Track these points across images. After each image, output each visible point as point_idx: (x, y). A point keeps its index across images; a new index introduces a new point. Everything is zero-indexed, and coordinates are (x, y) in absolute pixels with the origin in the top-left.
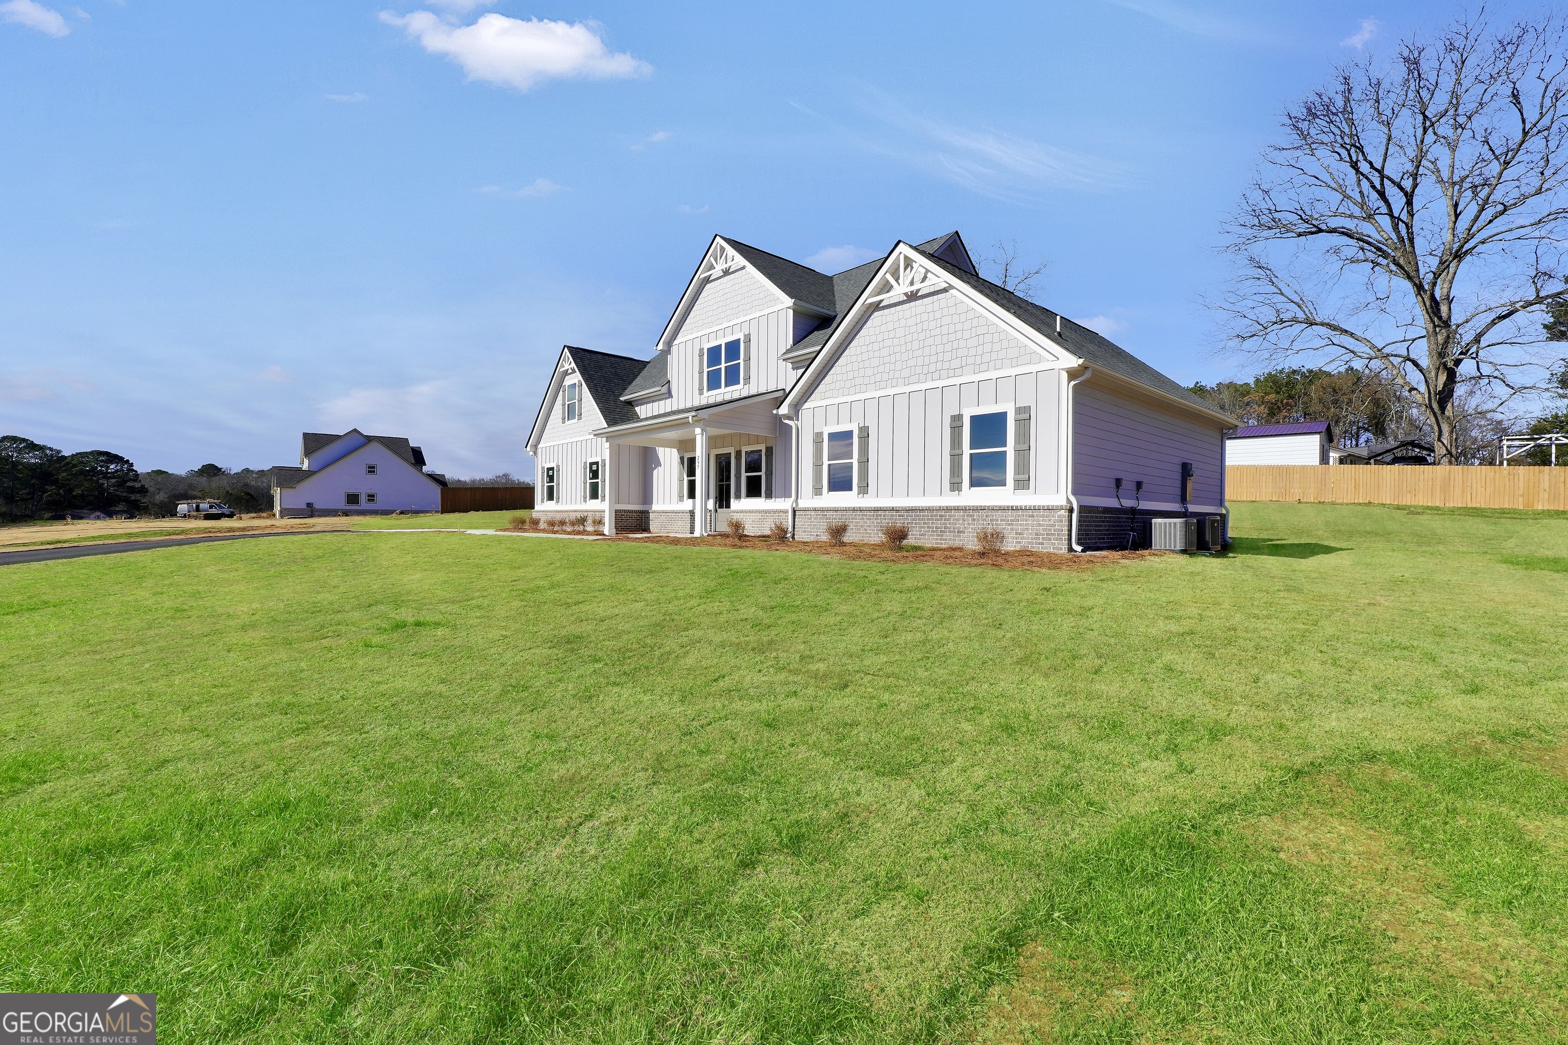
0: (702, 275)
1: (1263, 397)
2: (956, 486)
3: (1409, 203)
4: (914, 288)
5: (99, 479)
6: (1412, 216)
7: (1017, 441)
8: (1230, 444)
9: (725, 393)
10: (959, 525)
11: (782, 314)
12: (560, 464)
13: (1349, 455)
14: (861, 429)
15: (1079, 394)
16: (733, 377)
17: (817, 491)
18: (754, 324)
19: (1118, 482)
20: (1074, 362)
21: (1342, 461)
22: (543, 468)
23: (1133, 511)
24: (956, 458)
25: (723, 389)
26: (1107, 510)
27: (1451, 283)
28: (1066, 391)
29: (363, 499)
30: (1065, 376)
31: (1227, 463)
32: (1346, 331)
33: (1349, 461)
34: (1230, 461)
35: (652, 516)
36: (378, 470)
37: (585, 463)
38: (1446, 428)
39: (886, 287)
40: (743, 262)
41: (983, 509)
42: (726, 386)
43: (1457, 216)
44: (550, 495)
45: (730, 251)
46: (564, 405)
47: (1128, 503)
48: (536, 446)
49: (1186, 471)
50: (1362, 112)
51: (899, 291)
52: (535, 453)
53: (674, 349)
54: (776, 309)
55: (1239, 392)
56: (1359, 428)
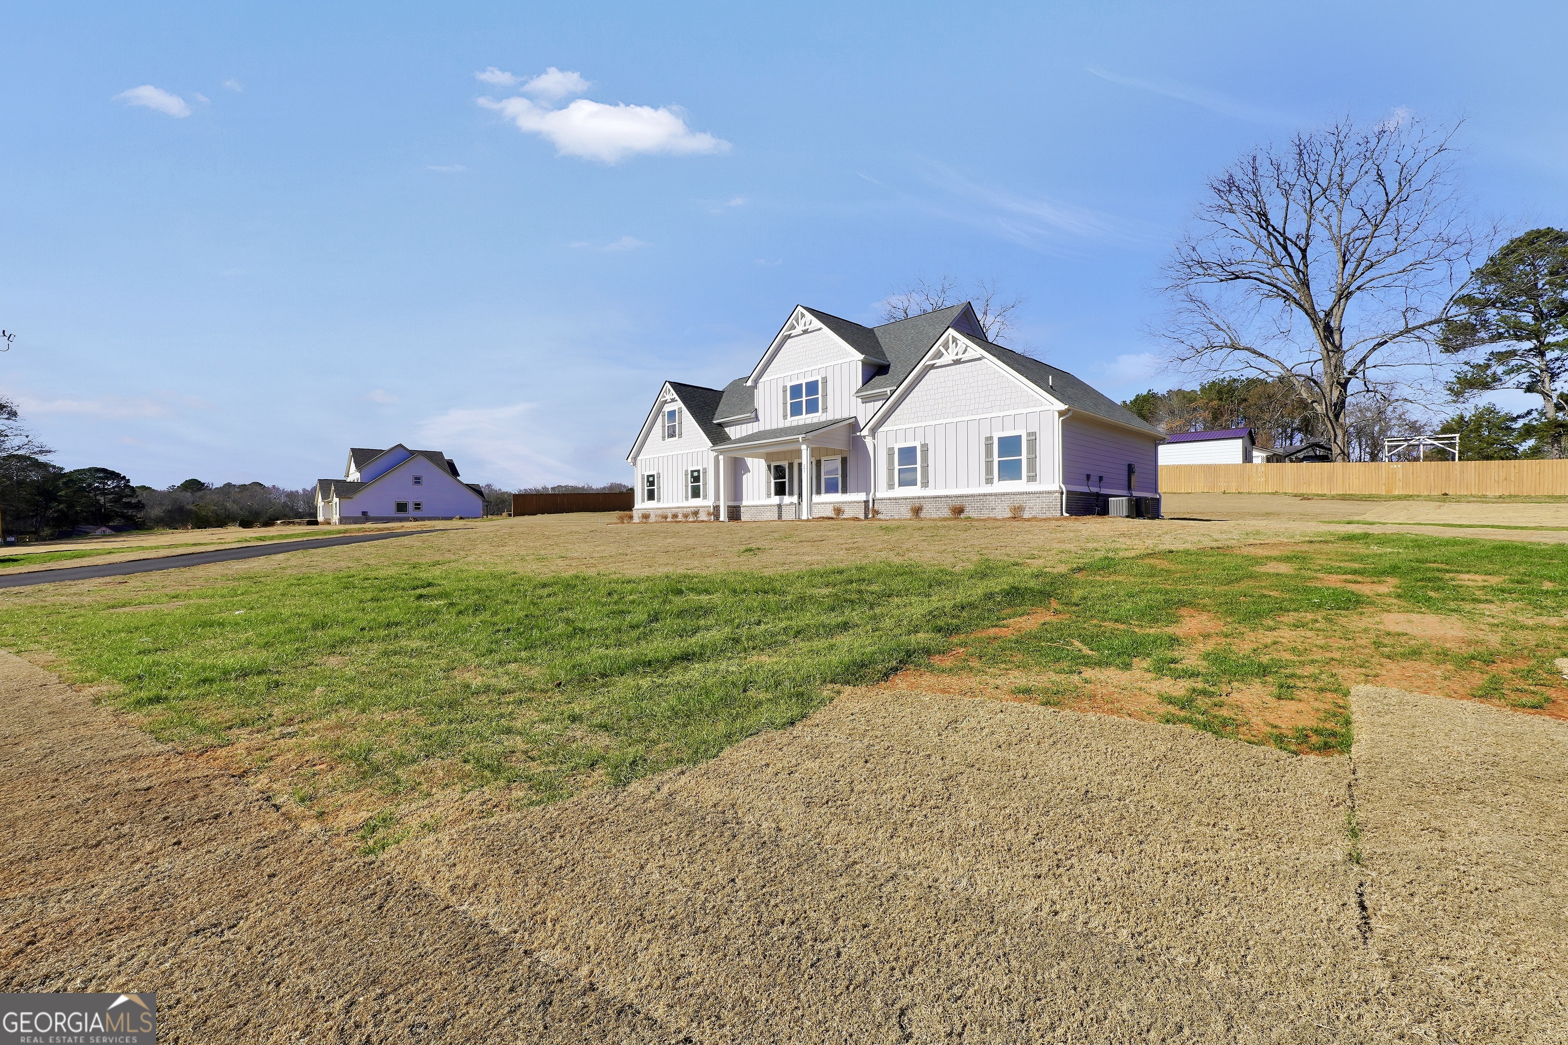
0: (785, 332)
1: (1207, 403)
2: (989, 481)
3: (1304, 257)
4: (958, 357)
5: (95, 495)
6: (1307, 266)
7: (1028, 453)
8: (1161, 449)
9: (805, 419)
10: (992, 504)
11: (853, 365)
12: (661, 472)
13: (1275, 454)
14: (922, 446)
15: (1065, 425)
16: (812, 407)
17: (891, 486)
18: (830, 370)
19: (1088, 477)
20: (1063, 407)
21: (1269, 460)
22: (643, 475)
23: (1098, 494)
24: (989, 465)
25: (804, 416)
26: (1082, 493)
27: (1341, 317)
28: (1057, 423)
29: (411, 507)
30: (1057, 414)
31: (1159, 464)
32: (1262, 355)
33: (1275, 460)
34: (1161, 461)
35: (742, 510)
36: (424, 480)
37: (687, 471)
38: (1339, 432)
39: (939, 355)
40: (820, 325)
41: (1008, 494)
42: (807, 413)
43: (1345, 263)
44: (651, 496)
45: (809, 316)
46: (664, 426)
47: (1094, 490)
48: (635, 459)
49: (1131, 469)
50: (1267, 184)
51: (947, 358)
52: (635, 464)
53: (760, 385)
54: (848, 360)
55: (1186, 397)
56: (1293, 430)
